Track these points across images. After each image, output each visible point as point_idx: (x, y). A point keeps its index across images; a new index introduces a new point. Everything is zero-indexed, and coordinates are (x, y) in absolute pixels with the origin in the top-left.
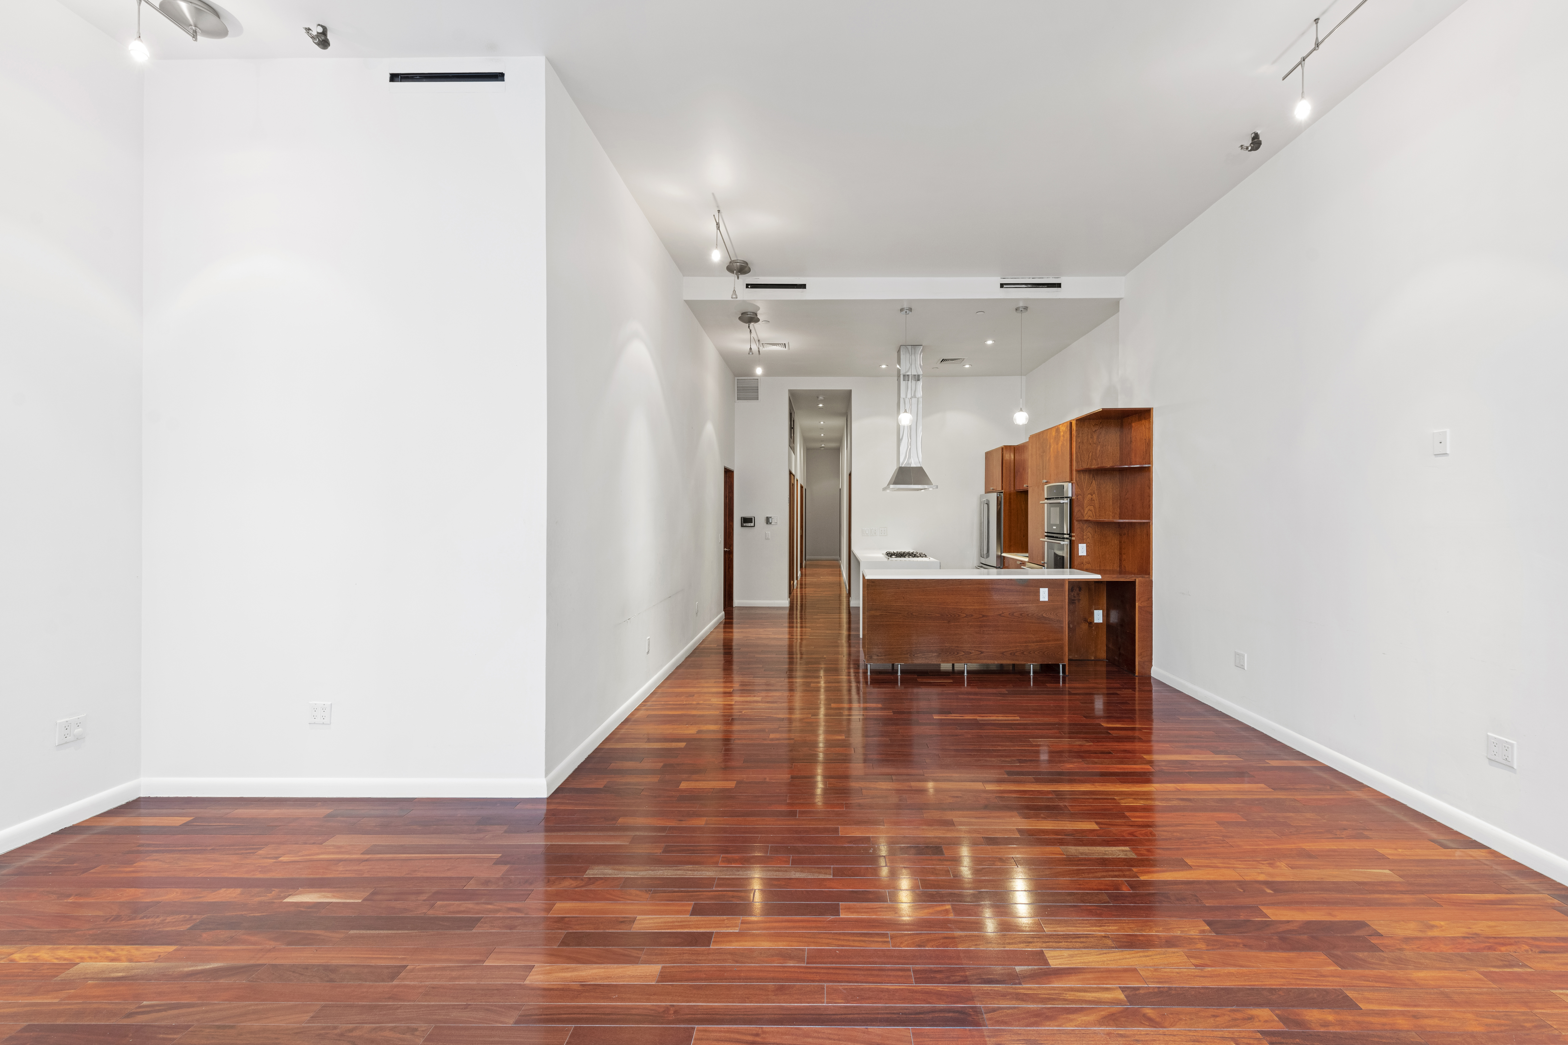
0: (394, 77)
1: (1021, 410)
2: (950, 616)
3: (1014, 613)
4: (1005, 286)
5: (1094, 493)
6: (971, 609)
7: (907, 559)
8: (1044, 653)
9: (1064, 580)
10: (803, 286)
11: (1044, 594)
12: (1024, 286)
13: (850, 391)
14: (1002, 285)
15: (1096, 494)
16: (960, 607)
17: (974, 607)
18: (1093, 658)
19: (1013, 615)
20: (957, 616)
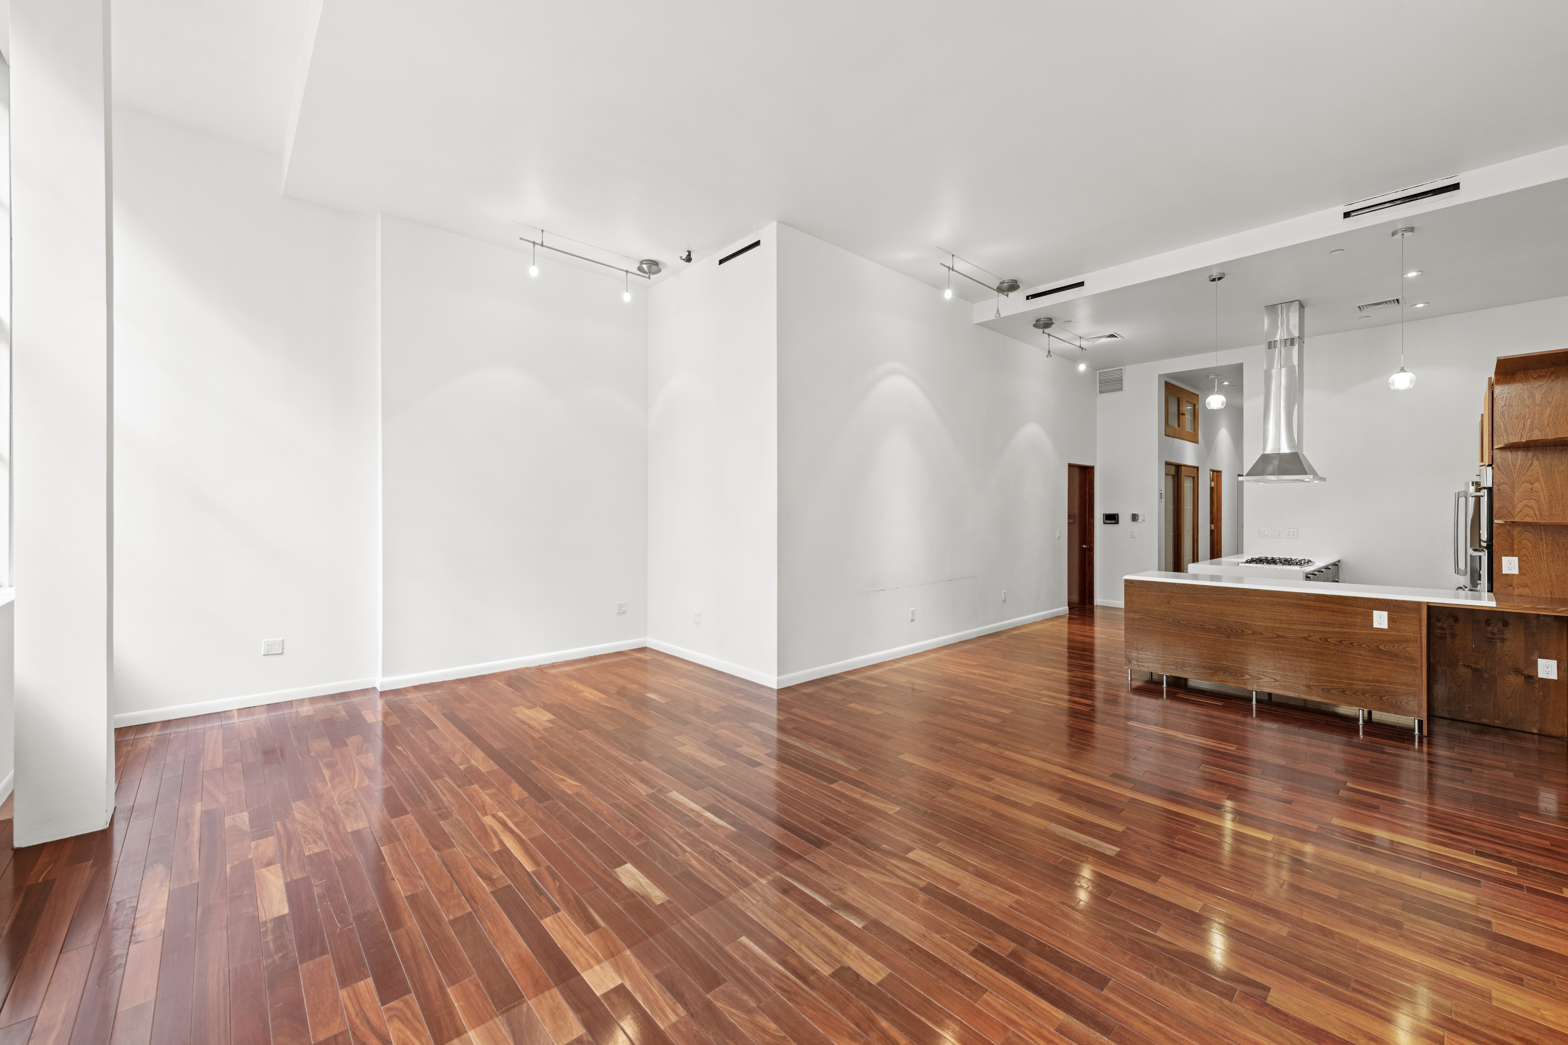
0: (721, 262)
1: (1403, 370)
2: (1229, 630)
3: (1328, 638)
4: (1353, 214)
5: (1538, 480)
6: (1260, 625)
7: (1279, 567)
8: (1381, 697)
9: (1419, 604)
10: (1081, 284)
11: (1380, 620)
12: (1388, 205)
13: (1242, 364)
14: (1347, 215)
15: (1542, 482)
16: (1245, 621)
17: (1264, 624)
18: (1535, 731)
19: (1326, 640)
20: (1240, 631)
